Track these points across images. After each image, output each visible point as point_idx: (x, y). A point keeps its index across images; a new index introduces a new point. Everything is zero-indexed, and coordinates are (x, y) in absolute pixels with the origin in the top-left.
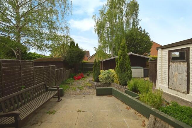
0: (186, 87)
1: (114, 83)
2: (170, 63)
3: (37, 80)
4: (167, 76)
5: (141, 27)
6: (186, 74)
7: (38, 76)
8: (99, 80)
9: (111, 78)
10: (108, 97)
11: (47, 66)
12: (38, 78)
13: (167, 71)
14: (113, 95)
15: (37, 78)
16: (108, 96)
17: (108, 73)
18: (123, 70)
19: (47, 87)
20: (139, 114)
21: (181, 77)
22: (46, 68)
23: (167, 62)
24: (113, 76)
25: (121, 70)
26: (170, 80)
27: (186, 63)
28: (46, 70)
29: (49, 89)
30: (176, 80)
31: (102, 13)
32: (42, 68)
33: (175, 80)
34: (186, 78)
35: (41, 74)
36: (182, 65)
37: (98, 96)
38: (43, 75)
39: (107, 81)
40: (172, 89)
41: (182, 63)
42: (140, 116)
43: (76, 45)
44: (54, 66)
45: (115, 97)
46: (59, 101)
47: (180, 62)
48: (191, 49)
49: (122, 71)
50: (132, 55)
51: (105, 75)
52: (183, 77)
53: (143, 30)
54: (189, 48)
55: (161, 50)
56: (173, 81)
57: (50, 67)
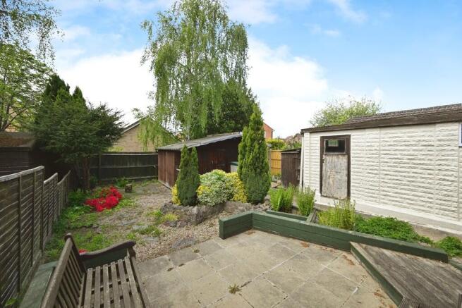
0: (346, 190)
1: (234, 201)
2: (324, 156)
4: (319, 177)
6: (345, 172)
9: (228, 191)
13: (319, 170)
14: (257, 229)
16: (247, 232)
18: (258, 170)
20: (329, 249)
21: (339, 177)
23: (319, 155)
24: (232, 186)
25: (253, 171)
26: (323, 183)
27: (346, 156)
30: (333, 181)
33: (331, 183)
34: (346, 178)
35: (11, 208)
36: (340, 160)
37: (228, 239)
38: (18, 211)
39: (219, 200)
40: (326, 196)
41: (340, 156)
42: (331, 251)
43: (72, 92)
45: (262, 230)
47: (338, 155)
48: (352, 137)
49: (256, 174)
51: (214, 186)
52: (341, 176)
54: (350, 136)
55: (309, 134)
56: (329, 184)
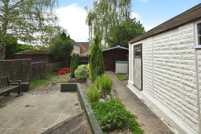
0: (141, 83)
2: (134, 58)
3: (2, 74)
5: (135, 18)
6: (141, 70)
7: (5, 70)
8: (74, 75)
9: (86, 73)
10: (71, 93)
11: (19, 60)
12: (5, 72)
14: (77, 92)
15: (3, 72)
17: (84, 68)
19: (9, 82)
21: (139, 73)
22: (17, 62)
24: (88, 71)
27: (141, 58)
28: (16, 64)
29: (11, 83)
31: (95, 4)
32: (11, 62)
33: (136, 76)
35: (9, 68)
36: (139, 61)
38: (13, 69)
39: (82, 77)
40: (134, 86)
44: (29, 60)
46: (18, 96)
48: (143, 45)
50: (119, 48)
51: (81, 70)
53: (137, 21)
55: (130, 44)
57: (23, 60)
